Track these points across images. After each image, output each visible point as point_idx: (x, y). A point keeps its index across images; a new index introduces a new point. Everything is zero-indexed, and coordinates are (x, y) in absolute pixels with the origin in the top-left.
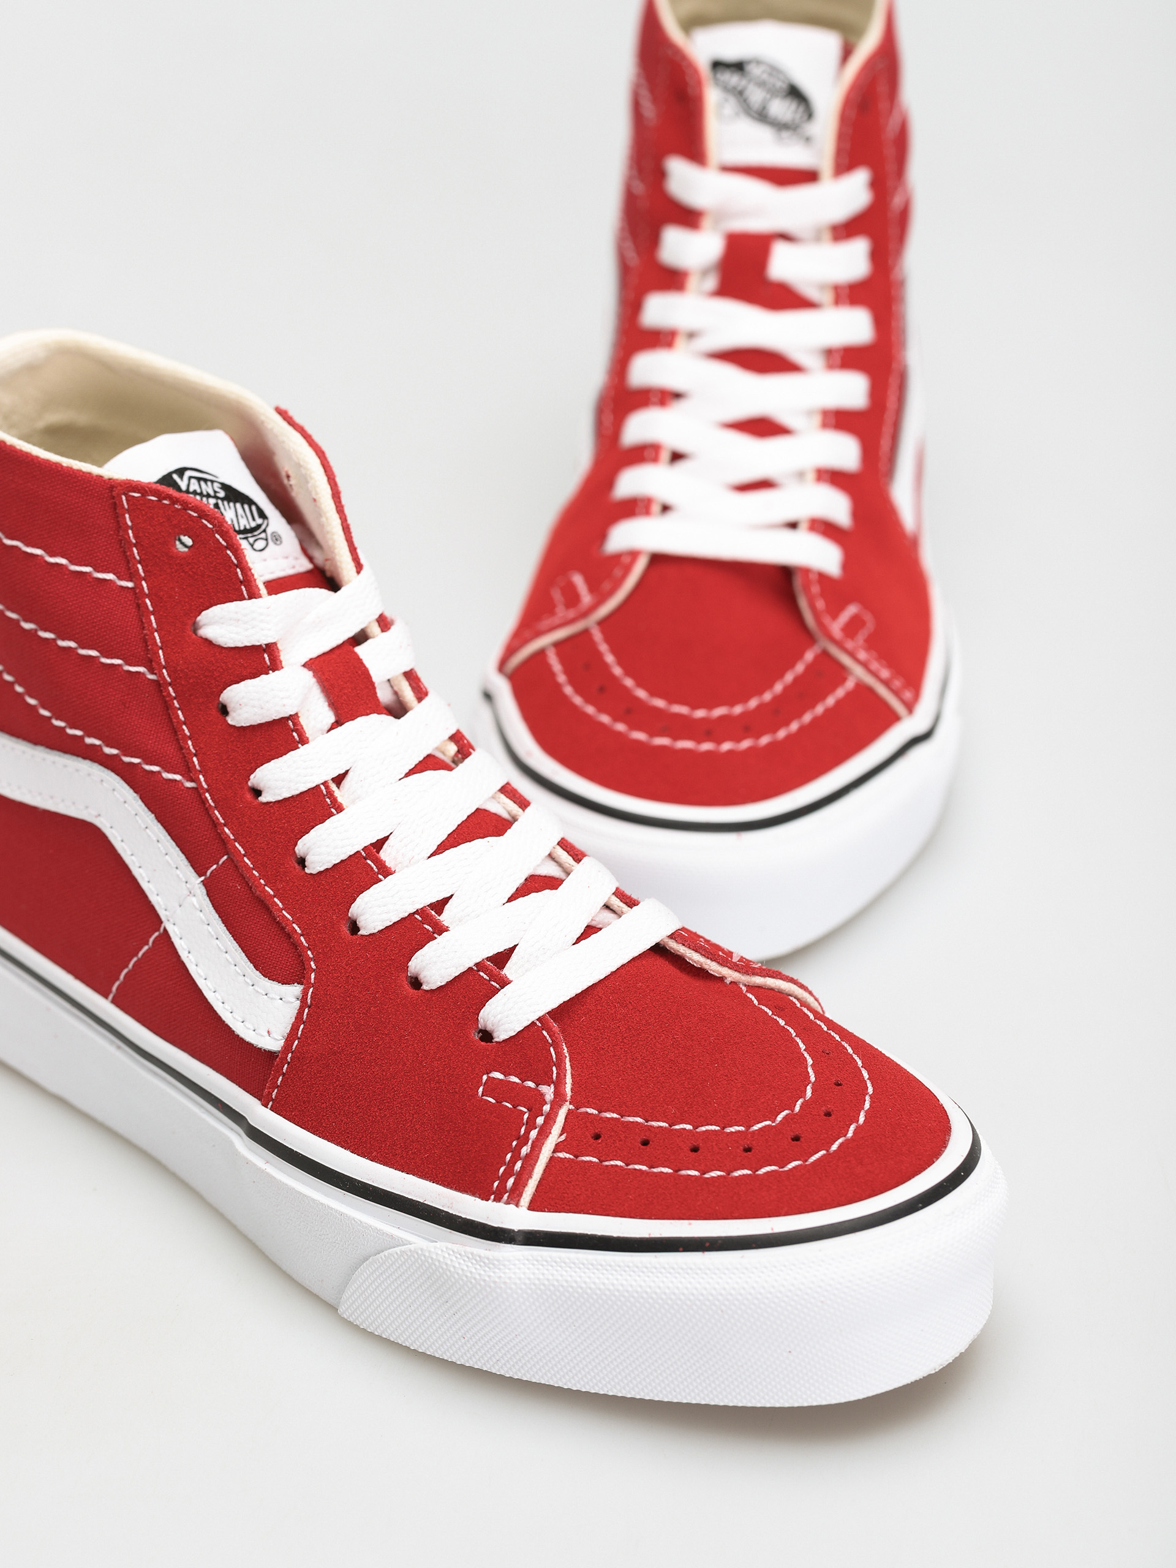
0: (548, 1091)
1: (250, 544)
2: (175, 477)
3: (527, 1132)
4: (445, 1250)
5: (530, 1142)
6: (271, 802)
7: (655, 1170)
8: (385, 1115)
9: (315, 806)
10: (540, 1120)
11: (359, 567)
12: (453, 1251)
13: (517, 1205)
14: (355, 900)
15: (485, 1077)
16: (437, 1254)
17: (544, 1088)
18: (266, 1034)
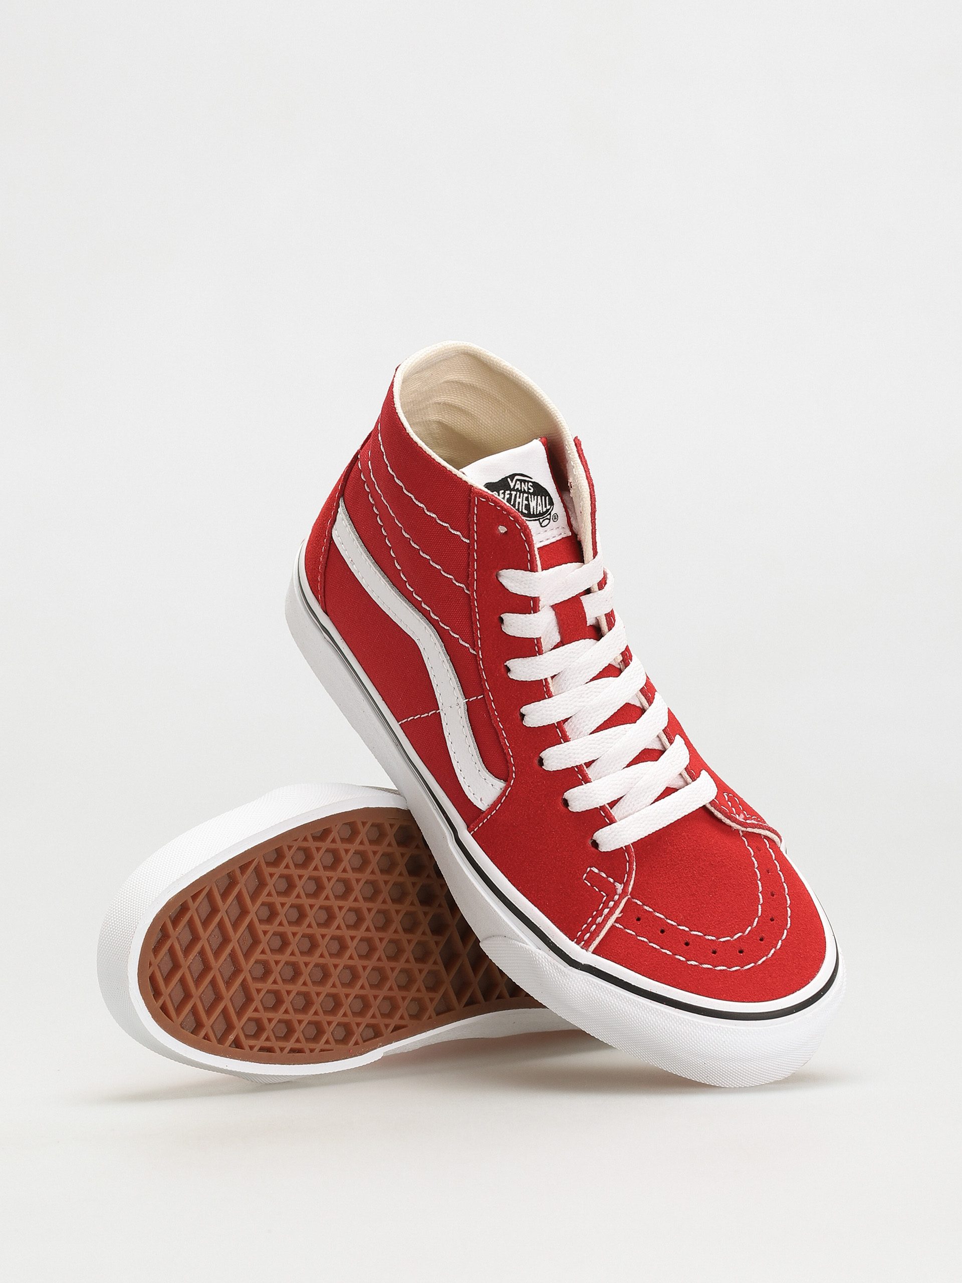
0: (619, 887)
1: (540, 523)
2: (509, 479)
3: (603, 909)
4: (544, 957)
5: (603, 916)
6: (514, 680)
7: (664, 951)
8: (531, 870)
9: (537, 691)
10: (611, 904)
11: (595, 553)
12: (548, 960)
13: (587, 950)
14: (545, 749)
15: (589, 869)
16: (539, 958)
17: (617, 884)
18: (479, 800)
